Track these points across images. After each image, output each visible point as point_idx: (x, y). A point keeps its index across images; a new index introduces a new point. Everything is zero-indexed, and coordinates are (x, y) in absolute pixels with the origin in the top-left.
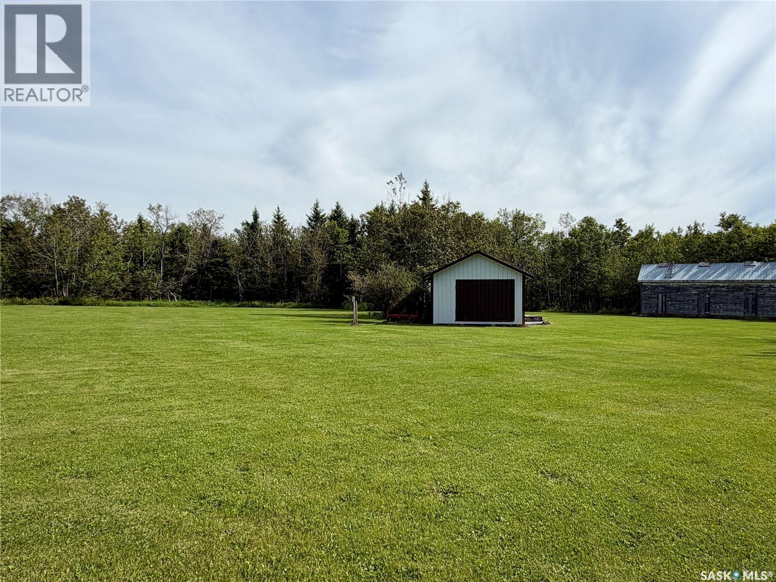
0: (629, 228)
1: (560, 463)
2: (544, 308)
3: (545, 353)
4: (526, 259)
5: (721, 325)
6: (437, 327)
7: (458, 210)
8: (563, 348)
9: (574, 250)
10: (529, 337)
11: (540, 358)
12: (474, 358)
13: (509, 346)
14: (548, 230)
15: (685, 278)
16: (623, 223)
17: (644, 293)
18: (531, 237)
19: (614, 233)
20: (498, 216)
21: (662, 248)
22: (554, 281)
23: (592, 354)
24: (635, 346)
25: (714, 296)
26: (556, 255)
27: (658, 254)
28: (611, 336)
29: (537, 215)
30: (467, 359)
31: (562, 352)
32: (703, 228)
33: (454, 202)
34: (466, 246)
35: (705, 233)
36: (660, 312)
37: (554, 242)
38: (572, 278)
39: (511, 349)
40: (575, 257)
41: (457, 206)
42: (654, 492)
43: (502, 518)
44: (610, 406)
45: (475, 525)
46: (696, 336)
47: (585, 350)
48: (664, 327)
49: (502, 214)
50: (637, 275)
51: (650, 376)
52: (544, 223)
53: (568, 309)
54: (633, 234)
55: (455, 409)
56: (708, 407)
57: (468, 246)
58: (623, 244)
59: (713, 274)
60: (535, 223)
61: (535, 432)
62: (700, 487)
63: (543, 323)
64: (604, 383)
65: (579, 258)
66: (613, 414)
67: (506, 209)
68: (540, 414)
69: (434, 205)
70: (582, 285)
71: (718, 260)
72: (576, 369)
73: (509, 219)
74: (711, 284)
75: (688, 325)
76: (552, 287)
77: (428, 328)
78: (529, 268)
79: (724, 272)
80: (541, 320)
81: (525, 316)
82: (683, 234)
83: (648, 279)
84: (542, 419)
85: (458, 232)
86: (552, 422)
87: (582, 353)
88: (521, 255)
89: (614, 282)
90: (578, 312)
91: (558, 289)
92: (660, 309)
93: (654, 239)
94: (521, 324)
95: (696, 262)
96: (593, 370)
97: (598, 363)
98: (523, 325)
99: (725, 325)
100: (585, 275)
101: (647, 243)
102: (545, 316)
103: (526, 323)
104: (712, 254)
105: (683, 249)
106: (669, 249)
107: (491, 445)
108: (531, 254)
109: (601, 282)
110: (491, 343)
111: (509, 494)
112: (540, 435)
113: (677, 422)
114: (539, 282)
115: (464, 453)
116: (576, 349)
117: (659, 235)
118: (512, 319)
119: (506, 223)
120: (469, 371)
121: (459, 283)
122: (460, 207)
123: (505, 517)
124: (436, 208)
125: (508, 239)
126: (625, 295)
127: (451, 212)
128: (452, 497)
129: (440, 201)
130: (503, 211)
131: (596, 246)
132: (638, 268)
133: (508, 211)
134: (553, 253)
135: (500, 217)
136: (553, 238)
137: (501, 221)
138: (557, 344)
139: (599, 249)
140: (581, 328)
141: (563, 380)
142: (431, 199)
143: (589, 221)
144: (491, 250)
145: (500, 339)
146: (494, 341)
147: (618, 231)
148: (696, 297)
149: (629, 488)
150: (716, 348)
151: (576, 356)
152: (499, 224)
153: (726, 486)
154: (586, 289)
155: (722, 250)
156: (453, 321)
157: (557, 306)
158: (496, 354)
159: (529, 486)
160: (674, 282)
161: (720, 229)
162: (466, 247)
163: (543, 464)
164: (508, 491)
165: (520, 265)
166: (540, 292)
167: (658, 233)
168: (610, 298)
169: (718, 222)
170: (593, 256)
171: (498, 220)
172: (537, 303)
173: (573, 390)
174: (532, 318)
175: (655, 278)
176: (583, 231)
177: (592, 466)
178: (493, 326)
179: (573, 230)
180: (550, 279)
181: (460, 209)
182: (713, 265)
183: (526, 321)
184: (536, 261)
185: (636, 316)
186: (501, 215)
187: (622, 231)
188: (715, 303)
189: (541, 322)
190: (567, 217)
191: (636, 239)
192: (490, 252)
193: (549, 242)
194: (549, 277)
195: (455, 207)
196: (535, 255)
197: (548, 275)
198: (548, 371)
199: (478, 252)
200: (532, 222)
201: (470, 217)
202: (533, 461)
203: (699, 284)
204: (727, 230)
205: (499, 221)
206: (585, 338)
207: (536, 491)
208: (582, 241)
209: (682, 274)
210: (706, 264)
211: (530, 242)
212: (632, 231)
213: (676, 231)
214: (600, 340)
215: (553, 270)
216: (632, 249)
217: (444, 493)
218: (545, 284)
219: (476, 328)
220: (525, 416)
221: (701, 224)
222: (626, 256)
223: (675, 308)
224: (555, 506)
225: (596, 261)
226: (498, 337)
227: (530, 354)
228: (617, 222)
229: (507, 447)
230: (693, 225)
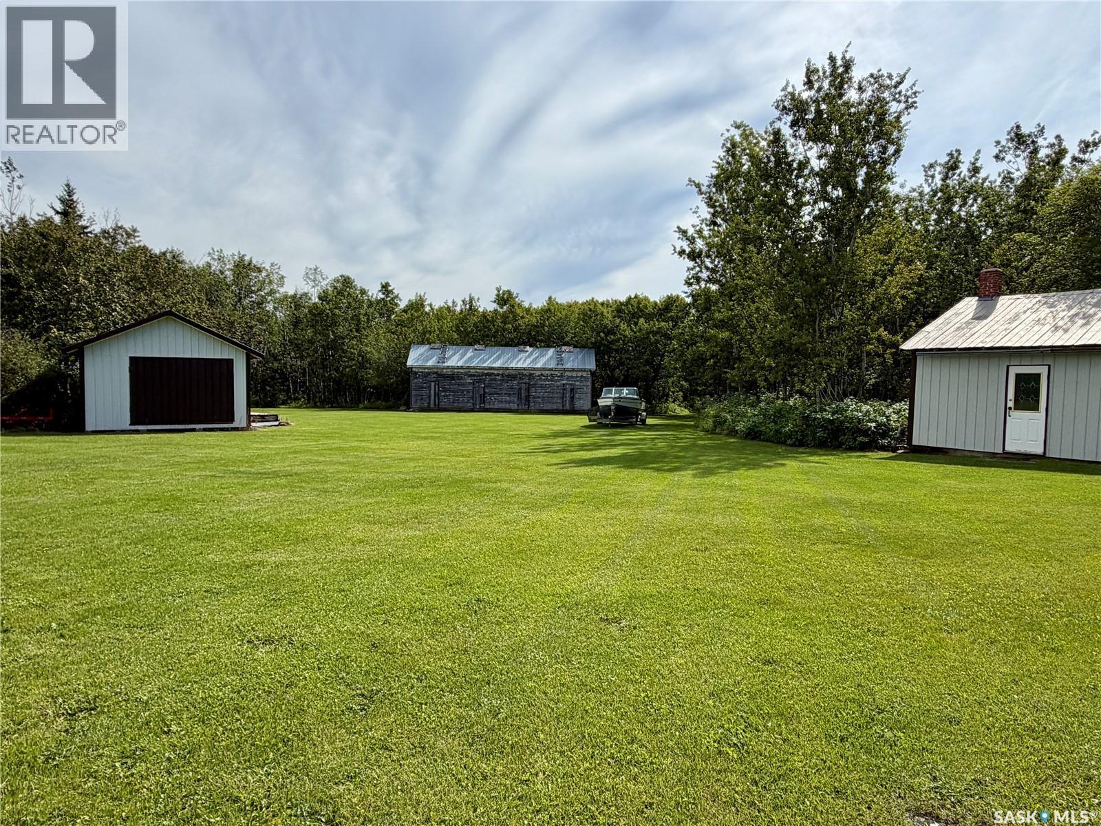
0: (397, 296)
1: (278, 621)
2: (284, 403)
3: (277, 467)
4: (254, 330)
5: (494, 419)
6: (92, 437)
7: (133, 241)
8: (303, 457)
9: (326, 321)
10: (255, 445)
11: (269, 474)
12: (157, 483)
13: (222, 459)
14: (289, 289)
15: (460, 364)
16: (390, 288)
17: (414, 382)
18: (263, 296)
19: (378, 302)
20: (208, 259)
21: (436, 325)
22: (299, 362)
23: (343, 464)
24: (399, 450)
25: (489, 385)
26: (302, 326)
27: (430, 332)
28: (372, 438)
29: (272, 265)
30: (144, 486)
31: (304, 463)
32: (478, 304)
33: (127, 226)
34: (152, 303)
35: (481, 310)
36: (432, 406)
37: (298, 307)
38: (324, 360)
39: (223, 465)
40: (327, 330)
41: (131, 235)
42: (398, 633)
43: (174, 728)
44: (358, 531)
45: (123, 753)
46: (468, 433)
47: (335, 458)
48: (435, 424)
49: (216, 257)
50: (406, 357)
51: (413, 487)
52: (283, 277)
53: (318, 404)
54: (403, 305)
55: (110, 569)
56: (470, 517)
57: (154, 302)
58: (389, 316)
59: (489, 359)
60: (268, 276)
61: (246, 584)
62: (450, 614)
63: (279, 425)
64: (353, 501)
65: (333, 332)
66: (361, 541)
67: (221, 250)
68: (259, 556)
69: (87, 227)
70: (337, 370)
71: (493, 344)
72: (319, 486)
73: (228, 267)
74: (486, 372)
75: (462, 420)
76: (295, 371)
77: (75, 438)
78: (260, 342)
79: (499, 358)
80: (277, 420)
81: (252, 414)
82: (458, 309)
83: (419, 363)
84: (261, 563)
85: (134, 278)
86: (274, 565)
87: (332, 463)
88: (246, 323)
89: (379, 366)
90: (332, 407)
91: (304, 374)
92: (432, 402)
93: (426, 313)
94: (245, 426)
95: (470, 344)
96: (341, 486)
97: (349, 475)
98: (247, 428)
99: (499, 419)
100: (340, 356)
101: (418, 317)
102: (283, 413)
103: (253, 424)
104: (487, 336)
105: (457, 326)
106: (442, 327)
107: (169, 617)
108: (261, 321)
109: (362, 366)
110: (191, 457)
111: (192, 686)
112: (253, 587)
113: (435, 540)
114: (276, 365)
115: (118, 639)
116: (322, 459)
117: (432, 309)
118: (232, 420)
119: (222, 273)
120: (145, 505)
121: (134, 361)
122: (138, 236)
123: (179, 724)
124: (91, 232)
125: (226, 297)
126: (392, 384)
127: (119, 243)
128: (84, 718)
129: (97, 222)
130: (216, 253)
131: (356, 317)
132: (408, 349)
133: (225, 253)
134: (296, 323)
135: (212, 262)
136: (296, 302)
137: (213, 268)
138: (295, 452)
139: (359, 321)
140: (333, 429)
141: (298, 503)
142: (81, 216)
143: (347, 282)
144: (196, 312)
145: (207, 451)
146: (198, 454)
147: (383, 299)
148: (471, 387)
149: (368, 635)
150: (486, 448)
151: (321, 468)
152: (210, 273)
153: (477, 606)
154: (343, 375)
155: (497, 331)
156: (126, 425)
157: (303, 400)
158: (197, 473)
159: (226, 666)
160: (448, 367)
161: (495, 306)
162: (150, 304)
163: (253, 629)
164: (190, 682)
165: (246, 338)
166: (277, 379)
167: (431, 305)
168: (374, 387)
169: (494, 297)
170: (351, 331)
171: (209, 265)
172: (274, 395)
173: (310, 515)
174: (262, 417)
175: (428, 361)
176: (338, 293)
177: (324, 617)
178: (200, 430)
179: (324, 292)
180: (291, 361)
181: (137, 239)
182: (488, 349)
183: (254, 421)
184: (270, 333)
185: (405, 411)
186: (213, 258)
187: (389, 299)
188: (490, 394)
189: (277, 423)
190: (316, 273)
191: (405, 311)
192: (194, 316)
193: (291, 307)
194: (291, 358)
195: (129, 235)
196: (269, 325)
197: (289, 354)
198: (279, 493)
199: (170, 313)
200: (264, 274)
201: (156, 255)
202: (238, 627)
203: (474, 371)
204: (502, 308)
205: (210, 267)
206: (338, 443)
207: (236, 671)
208: (336, 308)
209: (458, 358)
210: (481, 347)
211: (262, 304)
212: (400, 300)
213: (450, 304)
214: (356, 443)
215: (298, 347)
216: (400, 324)
217: (69, 714)
218: (285, 367)
219: (168, 435)
220: (233, 562)
221: (476, 298)
222: (393, 333)
223: (449, 400)
224: (263, 685)
225: (356, 337)
226: (204, 447)
227: (253, 470)
228: (383, 287)
229: (197, 615)
230: (468, 299)
